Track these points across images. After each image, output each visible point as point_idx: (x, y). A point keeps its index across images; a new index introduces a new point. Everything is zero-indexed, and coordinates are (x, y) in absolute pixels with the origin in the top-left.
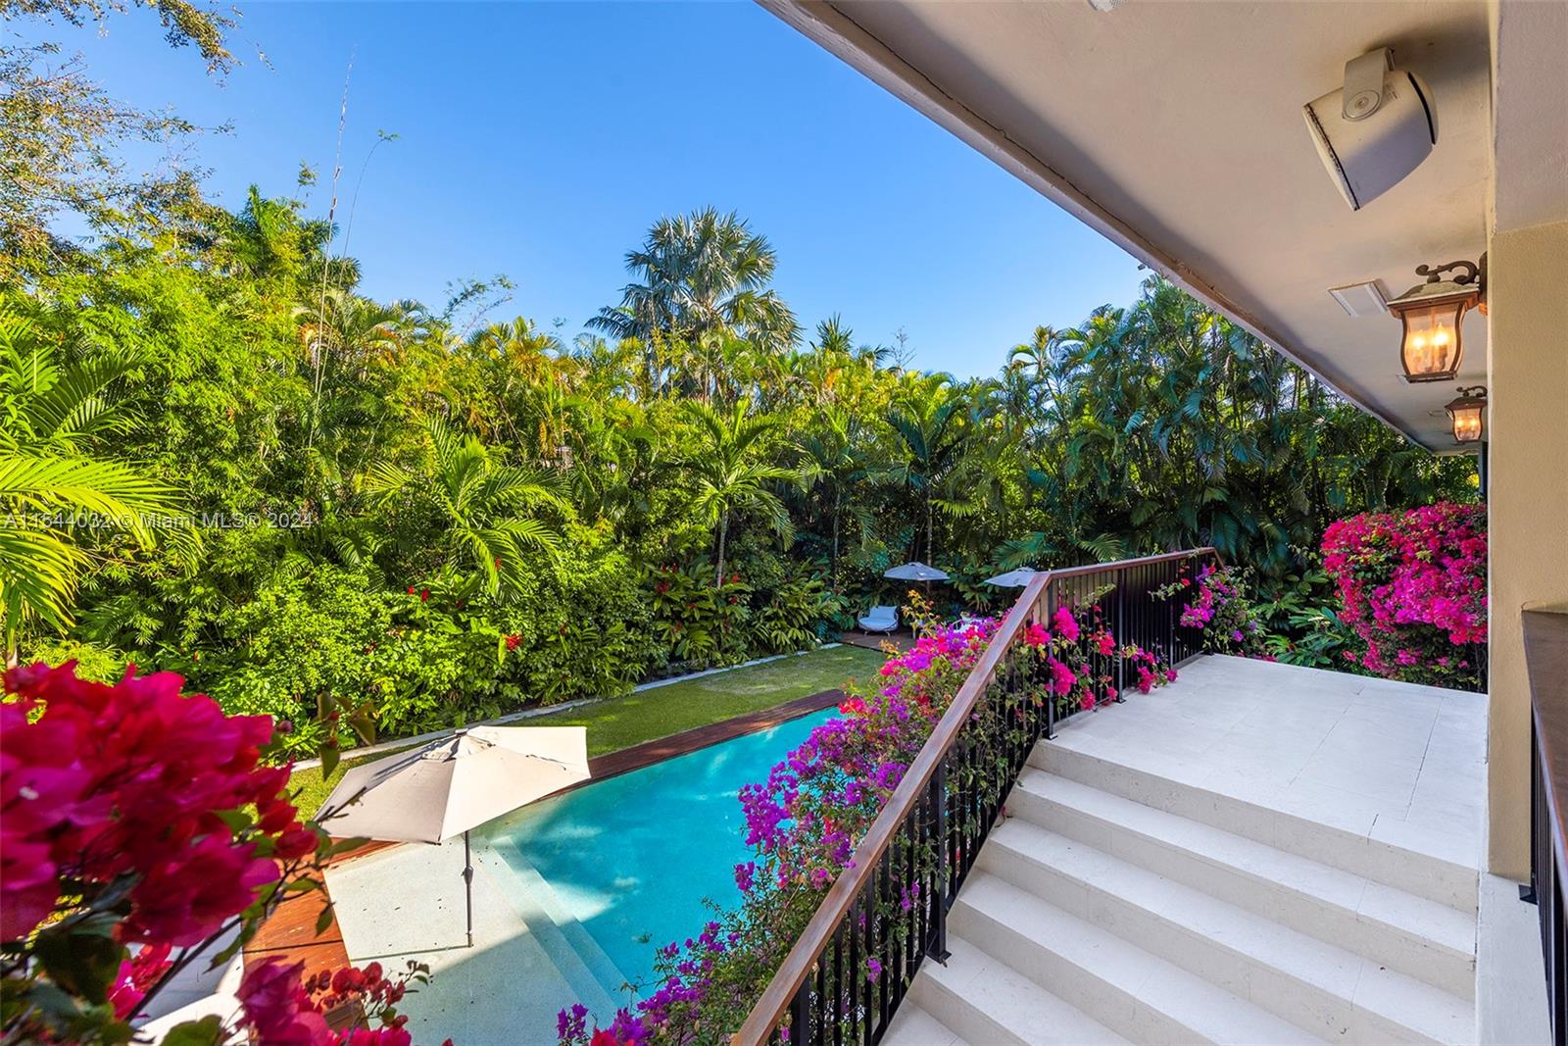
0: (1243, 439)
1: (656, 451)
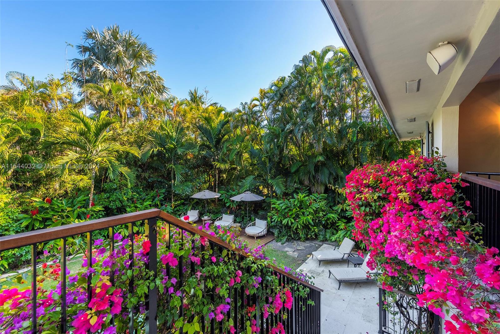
0: (330, 134)
1: (42, 135)
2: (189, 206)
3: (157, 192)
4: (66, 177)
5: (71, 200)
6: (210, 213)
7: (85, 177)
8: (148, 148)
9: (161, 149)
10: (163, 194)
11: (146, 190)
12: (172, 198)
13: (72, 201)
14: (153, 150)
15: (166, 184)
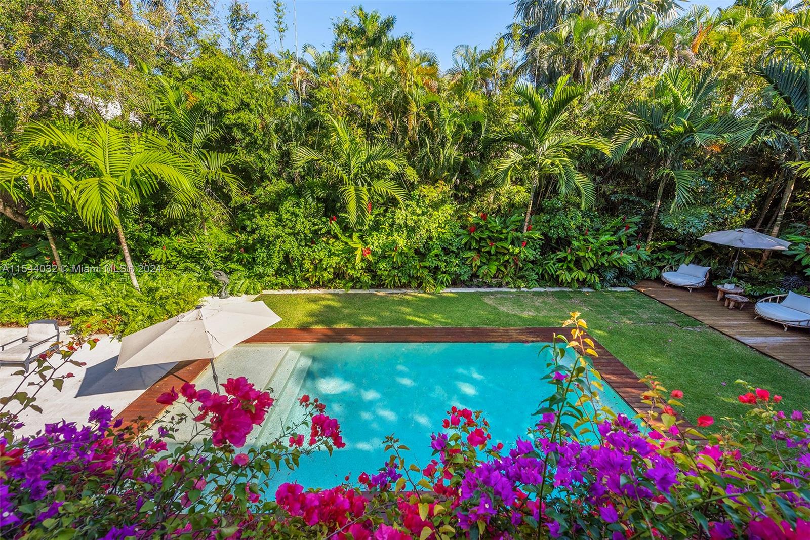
1: (484, 130)
2: (686, 255)
3: (624, 219)
4: (507, 186)
5: (503, 219)
6: (740, 278)
7: (522, 189)
8: (624, 138)
9: (653, 138)
10: (633, 225)
11: (603, 214)
12: (650, 235)
13: (505, 220)
14: (636, 141)
15: (643, 206)
